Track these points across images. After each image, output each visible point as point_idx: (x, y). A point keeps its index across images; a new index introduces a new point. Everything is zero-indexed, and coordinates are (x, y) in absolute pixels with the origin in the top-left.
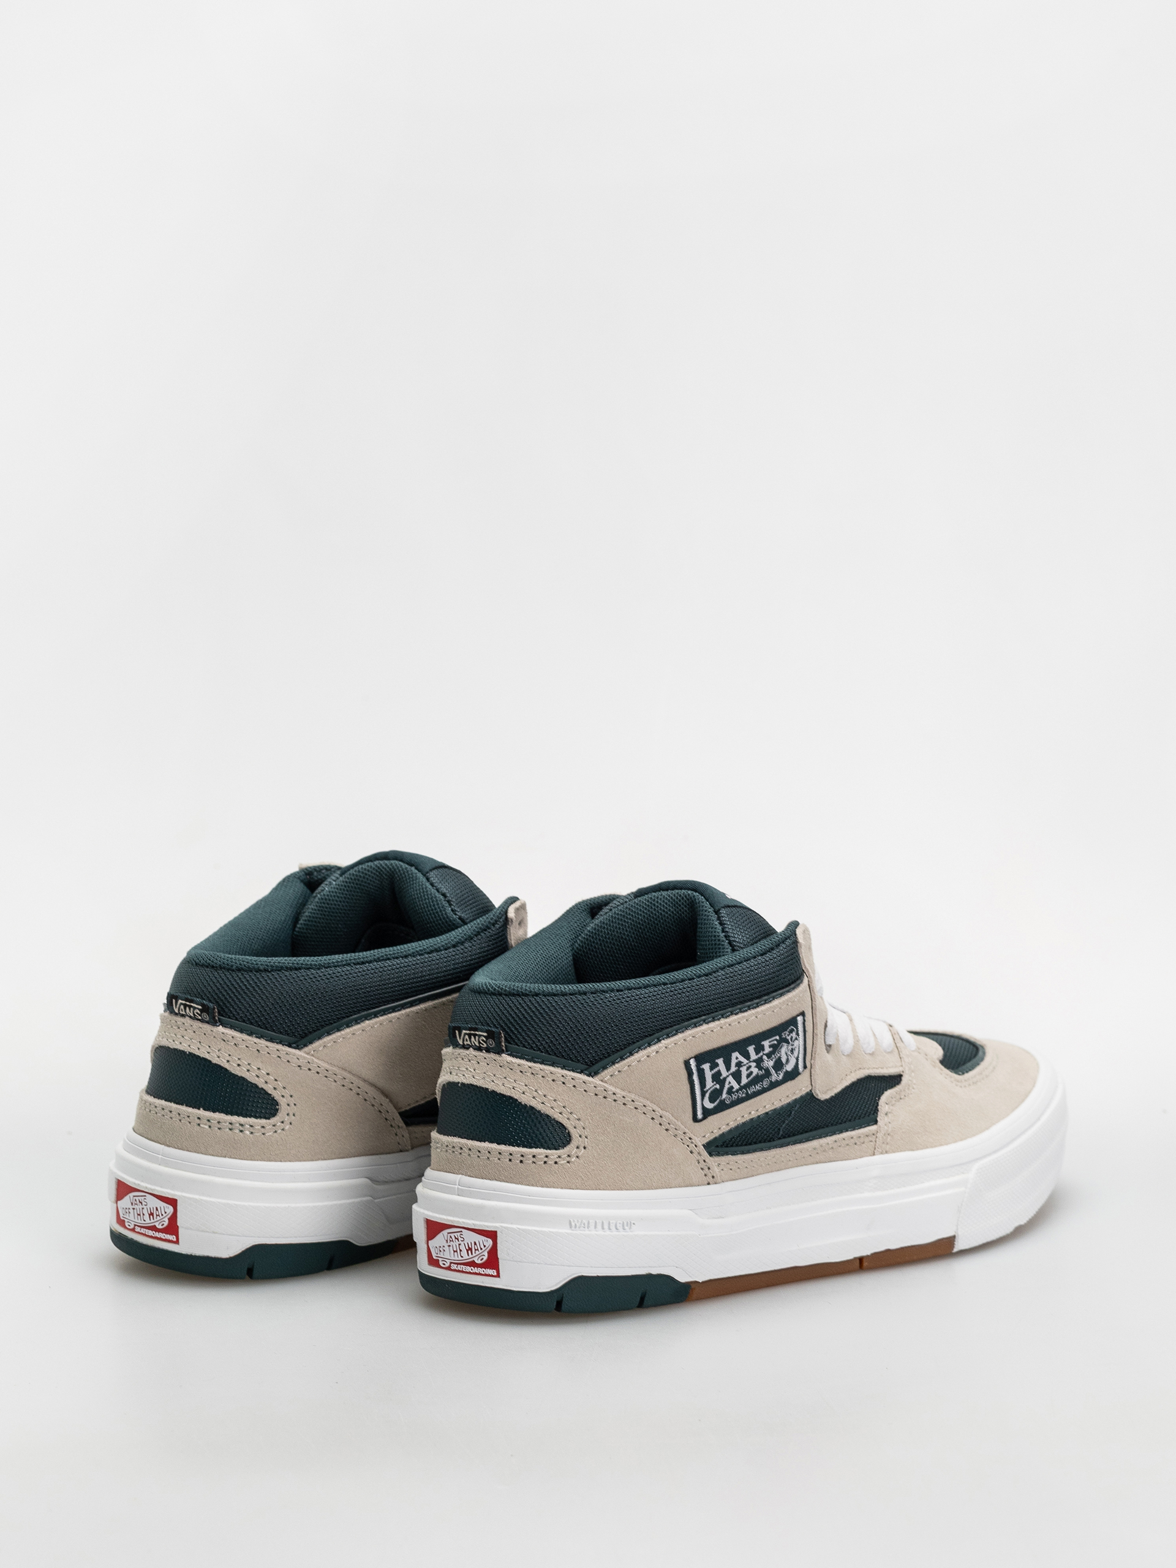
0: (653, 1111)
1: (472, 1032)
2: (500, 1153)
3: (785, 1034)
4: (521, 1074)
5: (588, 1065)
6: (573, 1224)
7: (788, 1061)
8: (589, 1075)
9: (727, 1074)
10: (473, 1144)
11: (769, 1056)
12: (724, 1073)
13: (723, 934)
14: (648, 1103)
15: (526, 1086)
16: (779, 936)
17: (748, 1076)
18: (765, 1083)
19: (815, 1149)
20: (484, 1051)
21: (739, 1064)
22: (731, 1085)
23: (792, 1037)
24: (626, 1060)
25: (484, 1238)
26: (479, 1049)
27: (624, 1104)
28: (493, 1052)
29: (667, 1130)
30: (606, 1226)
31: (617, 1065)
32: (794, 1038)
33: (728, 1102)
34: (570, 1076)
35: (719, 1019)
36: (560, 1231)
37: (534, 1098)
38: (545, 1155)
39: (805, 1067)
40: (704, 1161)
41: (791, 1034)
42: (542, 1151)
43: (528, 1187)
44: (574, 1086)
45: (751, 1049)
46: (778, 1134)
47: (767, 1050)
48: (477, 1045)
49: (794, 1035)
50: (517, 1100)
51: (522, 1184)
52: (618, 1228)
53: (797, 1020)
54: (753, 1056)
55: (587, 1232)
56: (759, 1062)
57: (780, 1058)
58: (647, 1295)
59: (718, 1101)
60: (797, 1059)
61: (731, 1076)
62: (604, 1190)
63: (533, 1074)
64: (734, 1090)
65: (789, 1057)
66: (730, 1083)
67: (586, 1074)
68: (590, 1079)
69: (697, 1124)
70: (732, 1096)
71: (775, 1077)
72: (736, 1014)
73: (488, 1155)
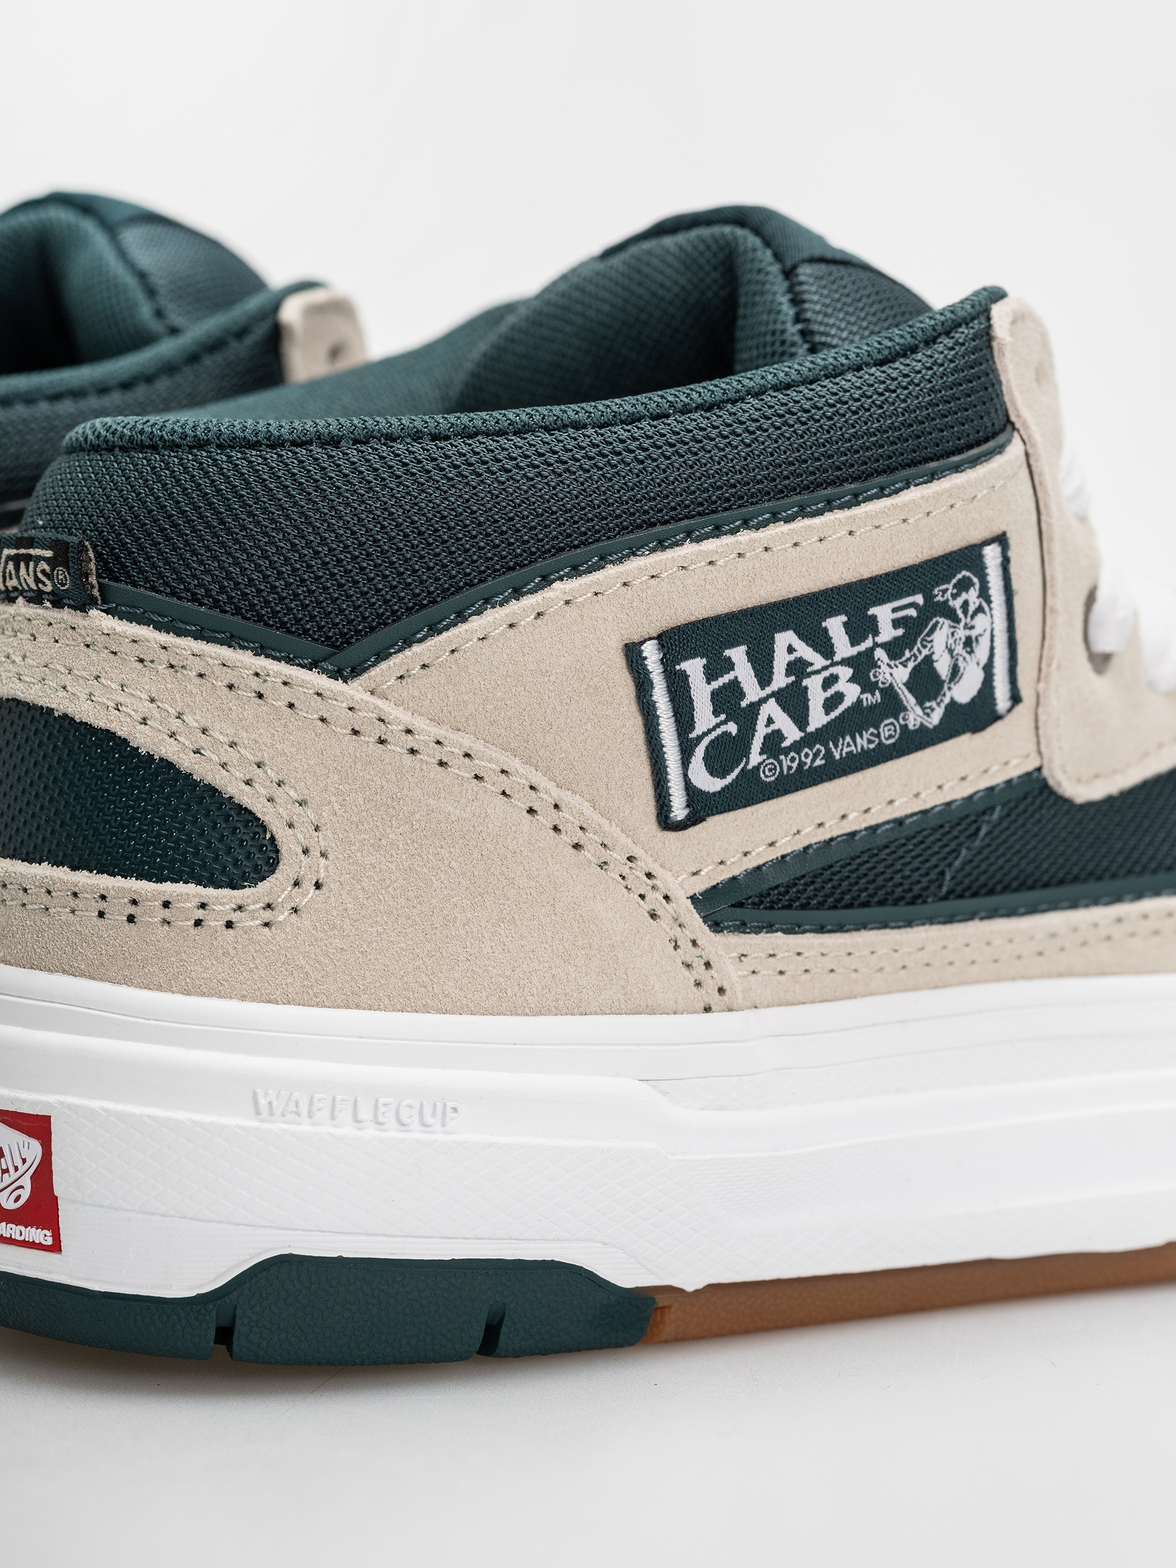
0: (532, 788)
1: (22, 551)
2: (75, 895)
3: (945, 591)
4: (139, 665)
5: (333, 646)
6: (263, 1102)
7: (955, 672)
8: (337, 674)
9: (763, 694)
10: (11, 869)
11: (895, 649)
12: (752, 692)
13: (799, 326)
14: (514, 764)
15: (152, 700)
16: (938, 317)
17: (830, 704)
18: (885, 732)
19: (1053, 935)
20: (48, 604)
21: (798, 668)
22: (773, 727)
23: (966, 604)
24: (445, 634)
25: (22, 1138)
26: (36, 598)
27: (442, 764)
28: (70, 606)
29: (577, 846)
30: (365, 1114)
31: (416, 648)
32: (972, 608)
33: (768, 777)
34: (278, 674)
35: (734, 532)
36: (224, 1121)
37: (172, 735)
38: (196, 902)
39: (1016, 698)
40: (694, 943)
41: (964, 596)
42: (191, 889)
43: (145, 993)
44: (291, 706)
45: (835, 626)
46: (940, 886)
47: (887, 633)
48: (33, 586)
49: (972, 596)
50: (125, 742)
51: (127, 982)
52: (406, 1120)
53: (981, 556)
54: (843, 648)
55: (306, 1128)
56: (862, 666)
57: (929, 661)
58: (507, 1323)
59: (737, 771)
60: (988, 668)
61: (772, 701)
62: (370, 1008)
63: (172, 666)
64: (786, 744)
65: (961, 663)
66: (770, 721)
67: (324, 671)
68: (338, 685)
69: (671, 835)
70: (780, 763)
71: (914, 716)
72: (789, 520)
73: (46, 899)
